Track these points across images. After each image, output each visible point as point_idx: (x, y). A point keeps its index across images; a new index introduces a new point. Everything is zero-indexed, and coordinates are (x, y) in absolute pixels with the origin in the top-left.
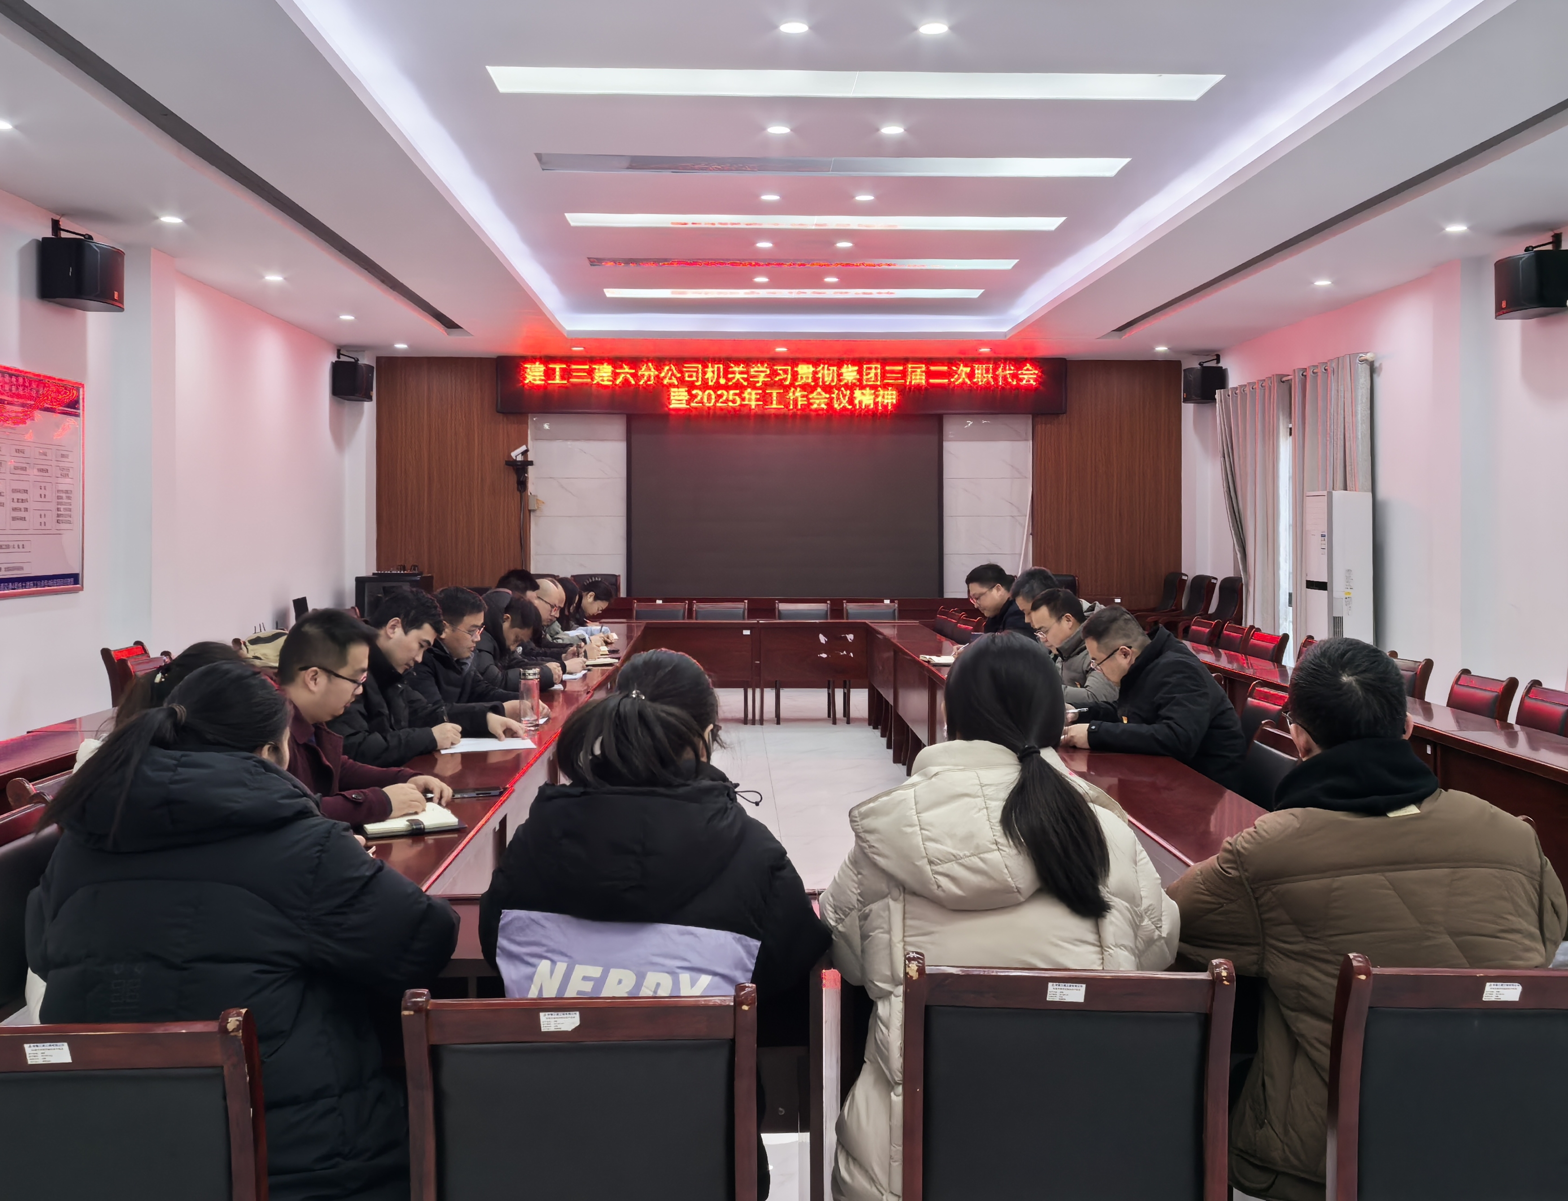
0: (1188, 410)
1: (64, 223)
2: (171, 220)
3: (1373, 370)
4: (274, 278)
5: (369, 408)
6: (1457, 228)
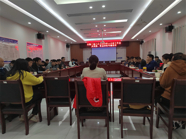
0: (140, 45)
1: (39, 33)
2: (47, 32)
3: (155, 40)
4: (58, 37)
5: (70, 48)
6: (161, 24)
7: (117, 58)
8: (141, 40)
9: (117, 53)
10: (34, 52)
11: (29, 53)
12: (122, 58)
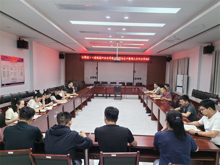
0: (167, 63)
3: (189, 59)
5: (64, 60)
7: (134, 78)
8: (168, 55)
9: (134, 72)
10: (12, 69)
11: (4, 72)
12: (140, 79)
